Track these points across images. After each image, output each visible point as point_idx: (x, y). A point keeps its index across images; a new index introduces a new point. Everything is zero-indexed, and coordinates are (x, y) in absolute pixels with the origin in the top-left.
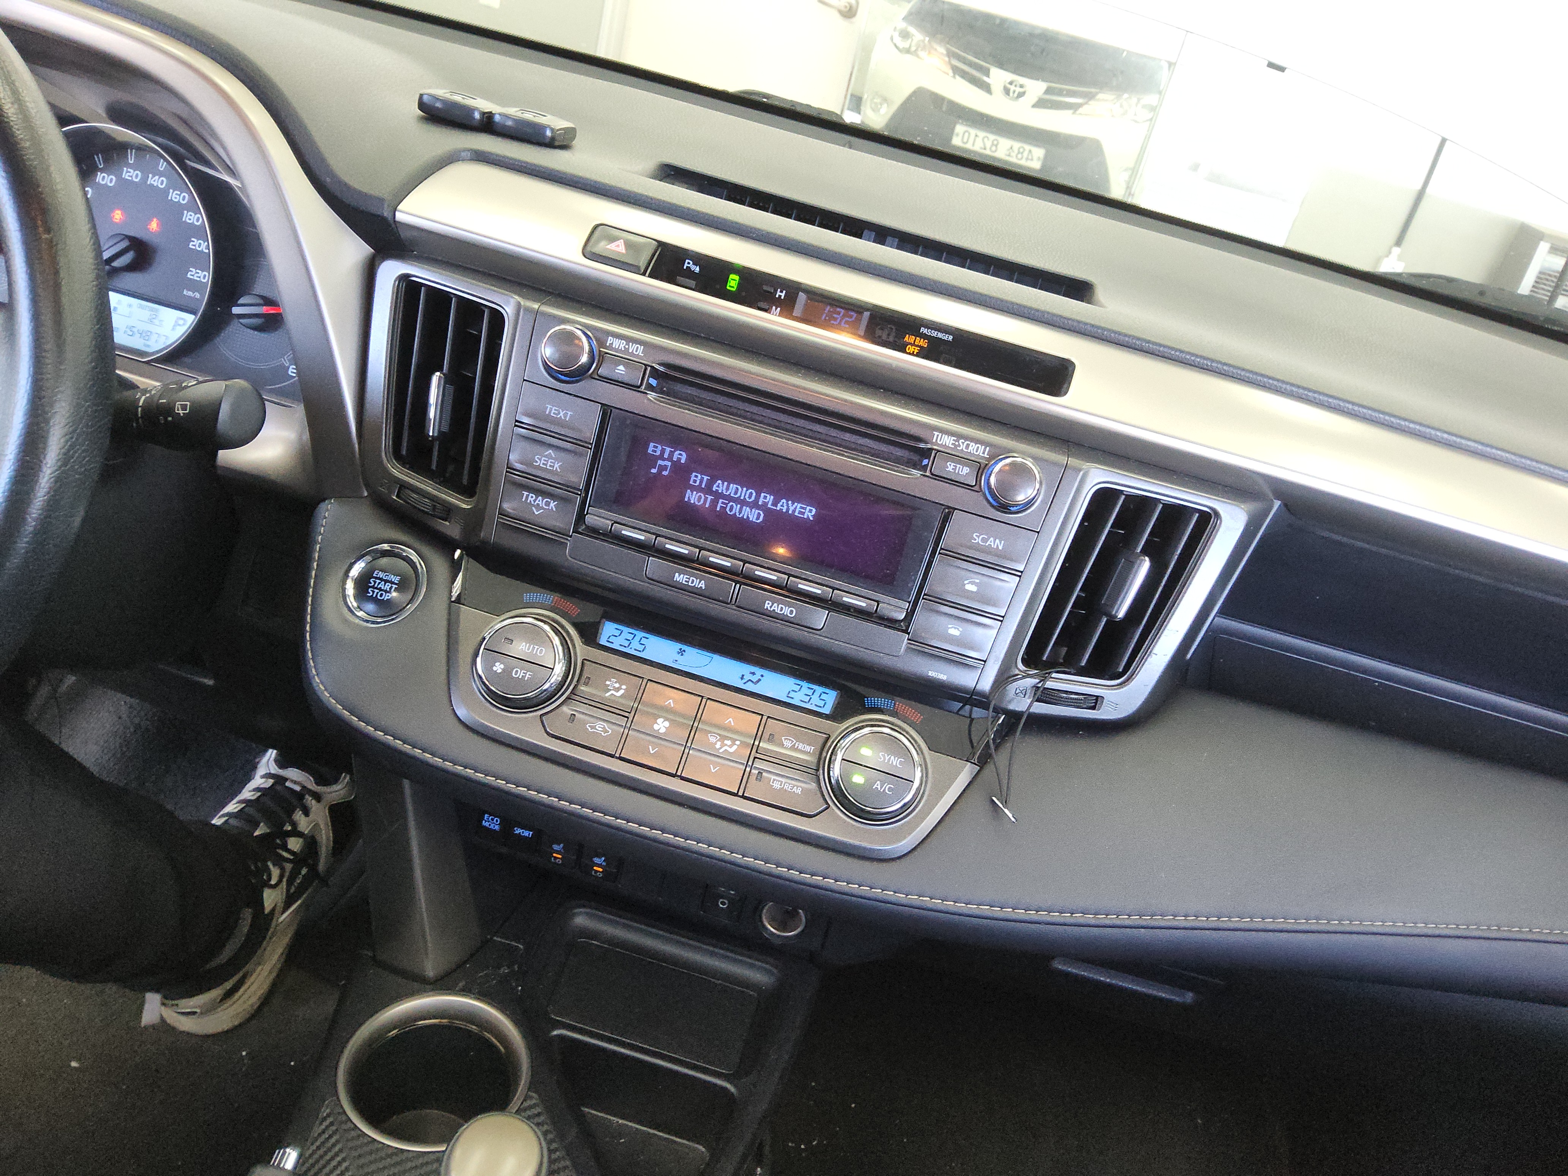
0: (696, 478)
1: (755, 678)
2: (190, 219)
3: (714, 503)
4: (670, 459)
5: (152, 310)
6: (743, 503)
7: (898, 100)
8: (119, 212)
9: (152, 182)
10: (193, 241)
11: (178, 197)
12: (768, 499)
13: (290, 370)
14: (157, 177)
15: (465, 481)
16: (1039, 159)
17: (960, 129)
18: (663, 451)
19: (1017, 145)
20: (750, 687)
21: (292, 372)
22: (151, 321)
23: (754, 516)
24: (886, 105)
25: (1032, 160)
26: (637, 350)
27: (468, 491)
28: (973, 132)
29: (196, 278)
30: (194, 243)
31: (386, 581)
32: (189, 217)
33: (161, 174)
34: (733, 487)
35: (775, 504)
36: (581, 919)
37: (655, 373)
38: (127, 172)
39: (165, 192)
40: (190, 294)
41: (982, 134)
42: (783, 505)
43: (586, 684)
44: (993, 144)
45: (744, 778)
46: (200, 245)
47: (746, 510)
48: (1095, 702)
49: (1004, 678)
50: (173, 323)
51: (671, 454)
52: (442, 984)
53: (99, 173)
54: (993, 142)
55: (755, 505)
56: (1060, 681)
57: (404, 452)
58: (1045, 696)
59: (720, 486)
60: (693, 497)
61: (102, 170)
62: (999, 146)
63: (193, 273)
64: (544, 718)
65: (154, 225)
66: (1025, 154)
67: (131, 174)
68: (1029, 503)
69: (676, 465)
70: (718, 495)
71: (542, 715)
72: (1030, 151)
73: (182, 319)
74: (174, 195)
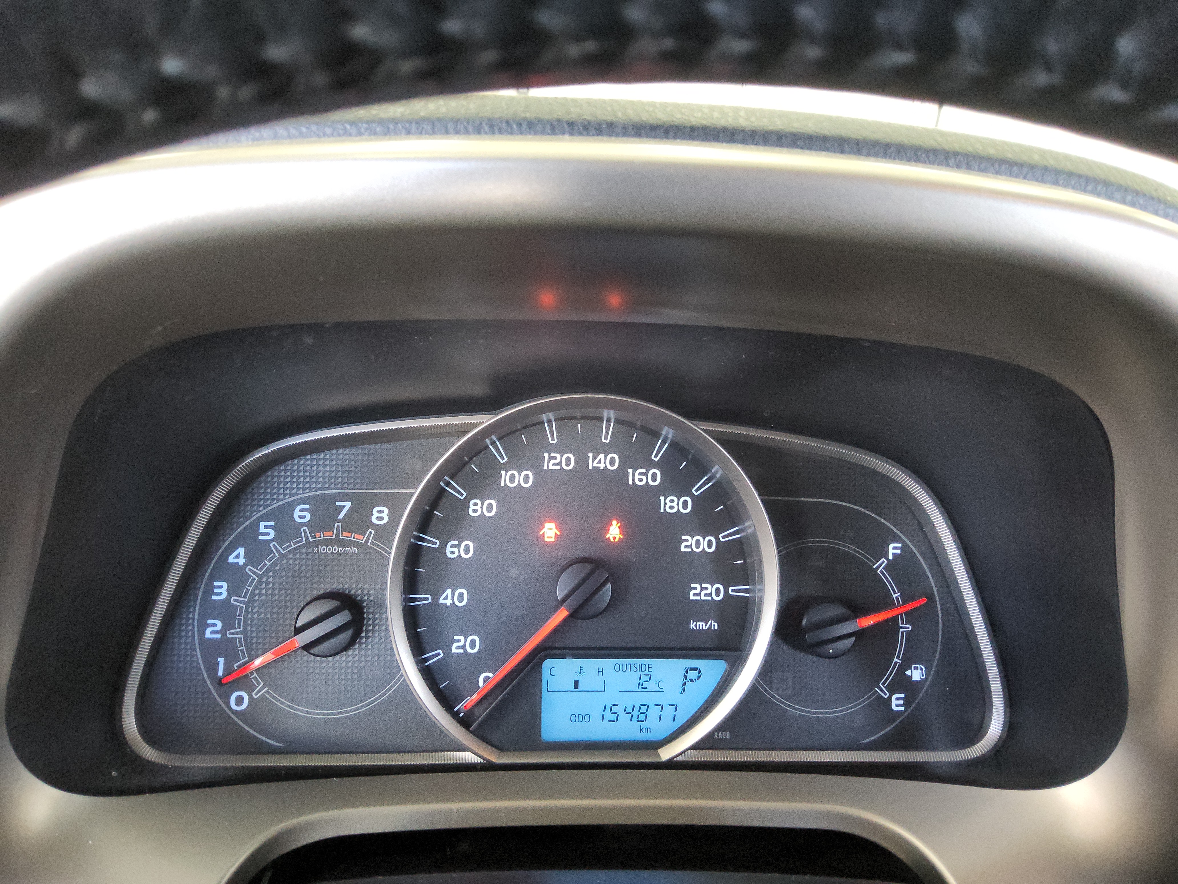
2: (672, 508)
5: (639, 669)
8: (552, 525)
9: (595, 465)
10: (687, 541)
11: (644, 477)
13: (894, 702)
14: (602, 456)
21: (897, 705)
22: (642, 687)
29: (703, 598)
30: (688, 544)
32: (669, 504)
33: (607, 449)
38: (550, 458)
39: (621, 474)
40: (701, 625)
46: (698, 544)
50: (680, 679)
53: (503, 472)
61: (507, 467)
63: (698, 591)
65: (614, 532)
67: (557, 461)
73: (695, 669)
74: (637, 477)
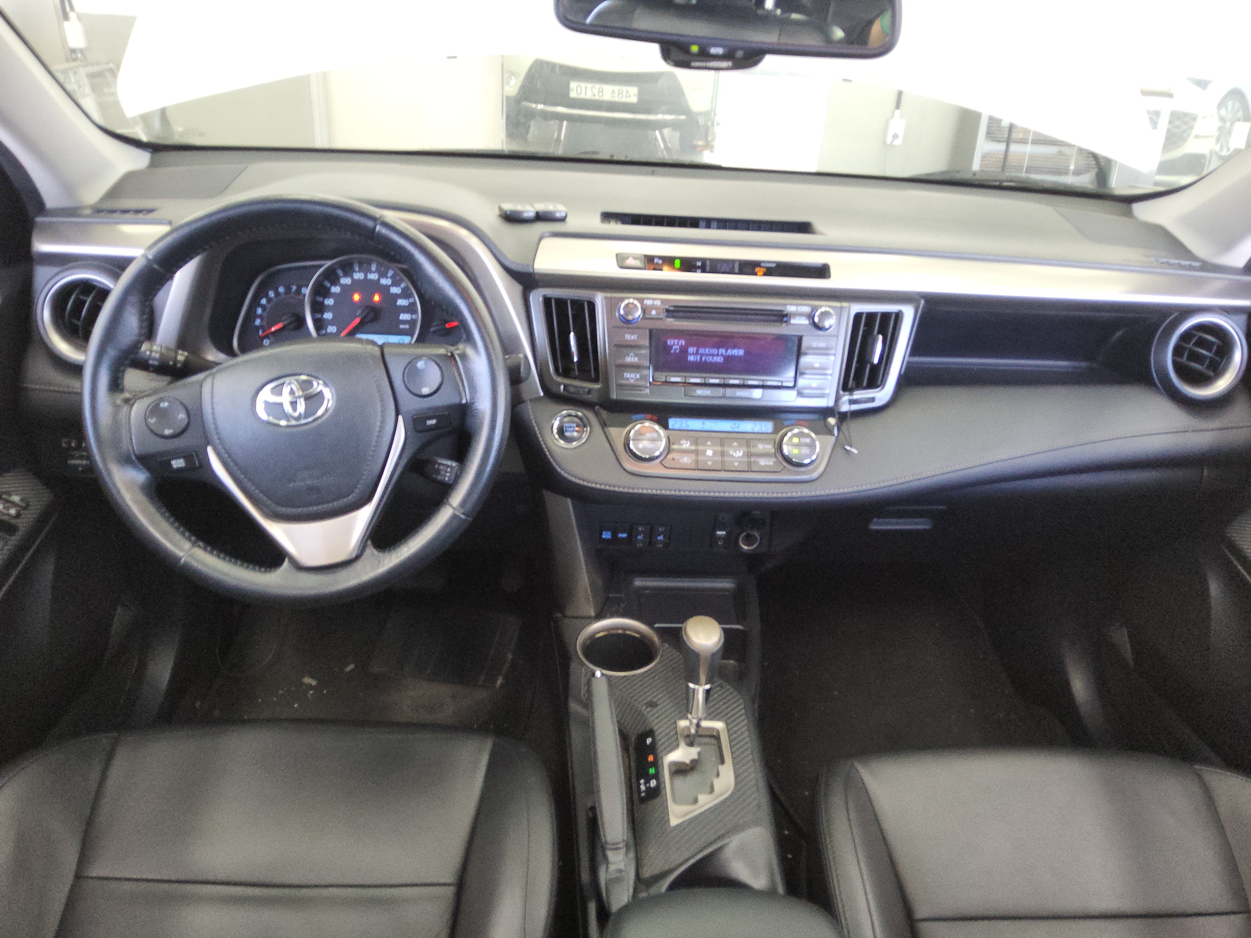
0: (691, 350)
1: (737, 426)
3: (701, 359)
4: (678, 344)
6: (713, 355)
7: (523, 72)
9: (370, 277)
11: (386, 282)
12: (722, 351)
14: (372, 274)
15: (593, 376)
16: (635, 95)
17: (573, 85)
18: (674, 342)
19: (616, 88)
20: (736, 430)
23: (720, 359)
24: (513, 78)
25: (630, 96)
26: (658, 303)
27: (596, 380)
28: (583, 85)
30: (399, 302)
31: (571, 427)
33: (374, 272)
34: (707, 350)
35: (726, 352)
36: (638, 583)
37: (667, 311)
38: (356, 275)
40: (403, 326)
41: (589, 86)
42: (730, 352)
43: (673, 444)
44: (599, 92)
45: (749, 463)
47: (715, 358)
48: (873, 400)
49: (838, 399)
51: (678, 342)
52: (600, 616)
54: (599, 89)
55: (718, 355)
56: (859, 395)
57: (561, 370)
58: (852, 402)
59: (701, 351)
60: (691, 358)
61: (342, 277)
62: (604, 91)
64: (663, 462)
65: (377, 298)
66: (624, 94)
67: (358, 276)
68: (830, 327)
69: (681, 346)
70: (702, 355)
71: (661, 462)
72: (627, 91)
74: (383, 281)
